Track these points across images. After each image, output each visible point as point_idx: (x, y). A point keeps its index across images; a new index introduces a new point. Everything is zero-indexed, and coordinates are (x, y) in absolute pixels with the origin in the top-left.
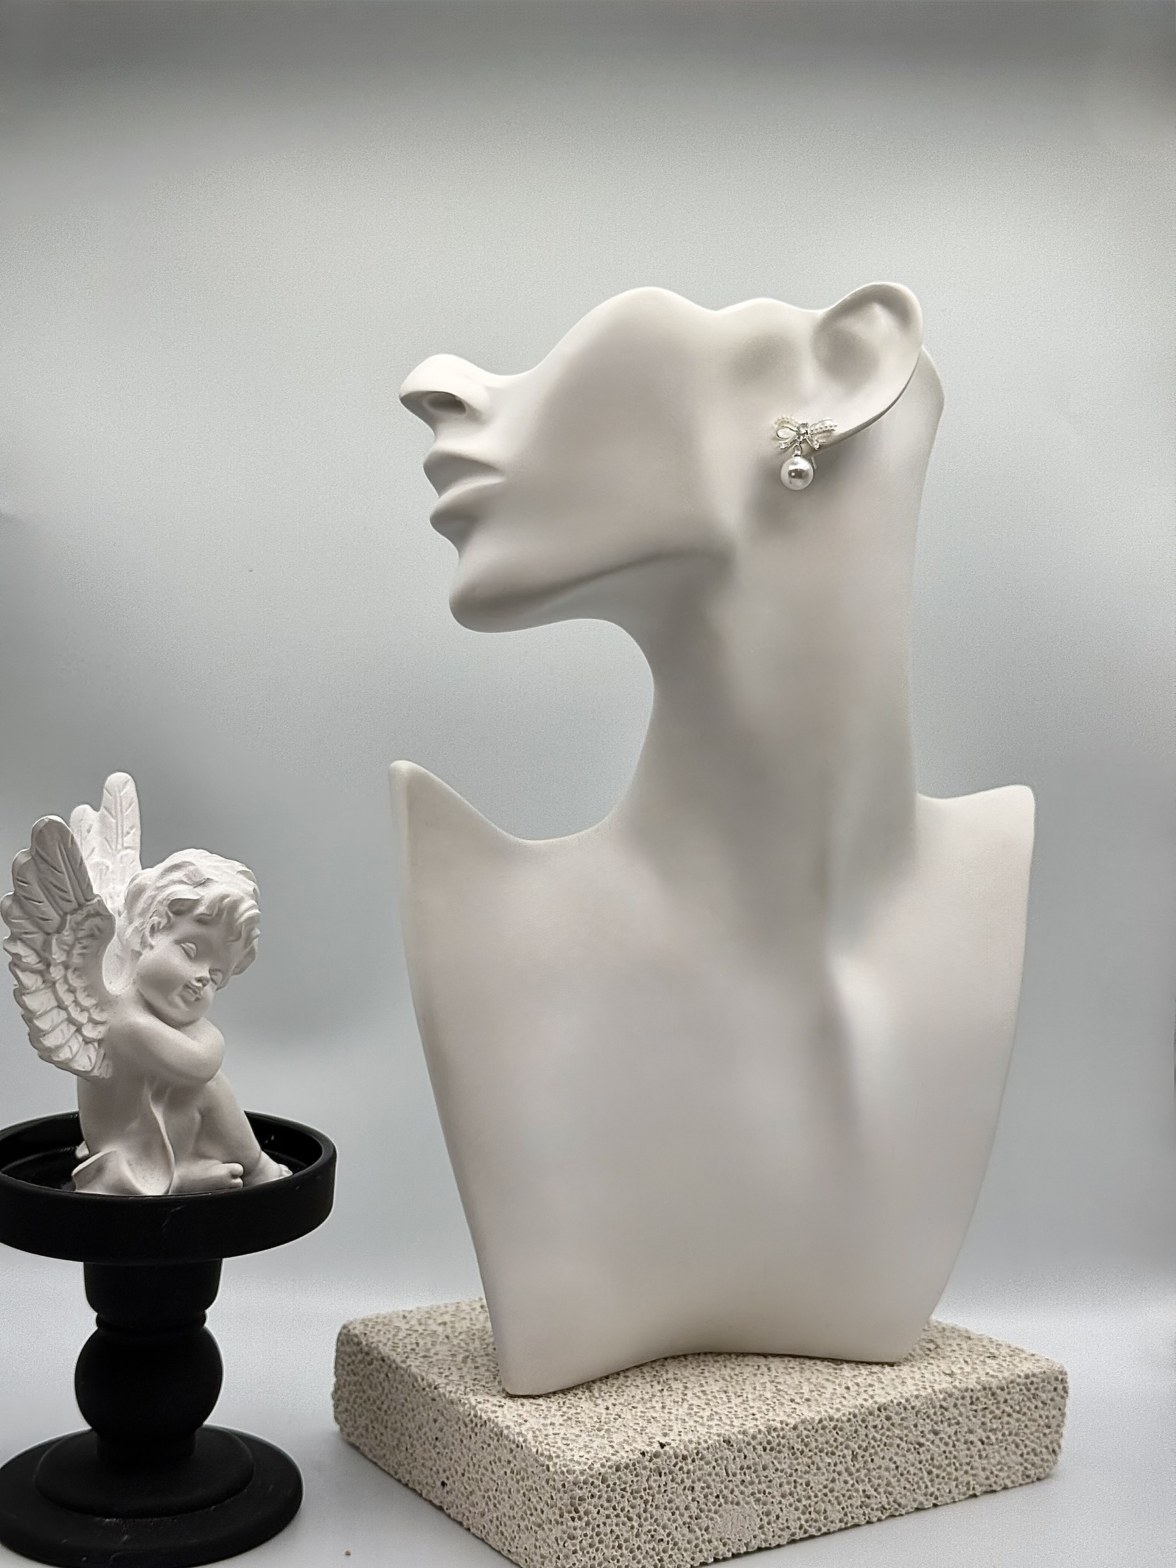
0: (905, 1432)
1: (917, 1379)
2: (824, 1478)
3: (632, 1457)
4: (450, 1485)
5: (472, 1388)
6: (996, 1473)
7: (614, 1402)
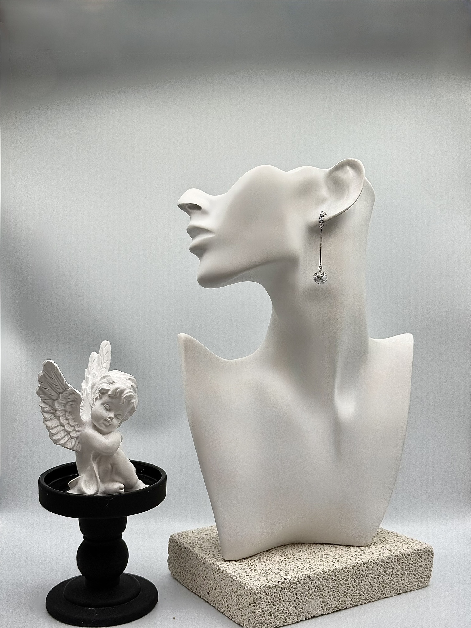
0: (374, 572)
1: (378, 552)
2: (344, 589)
3: (274, 583)
4: (211, 594)
5: (217, 559)
6: (407, 585)
7: (268, 563)
